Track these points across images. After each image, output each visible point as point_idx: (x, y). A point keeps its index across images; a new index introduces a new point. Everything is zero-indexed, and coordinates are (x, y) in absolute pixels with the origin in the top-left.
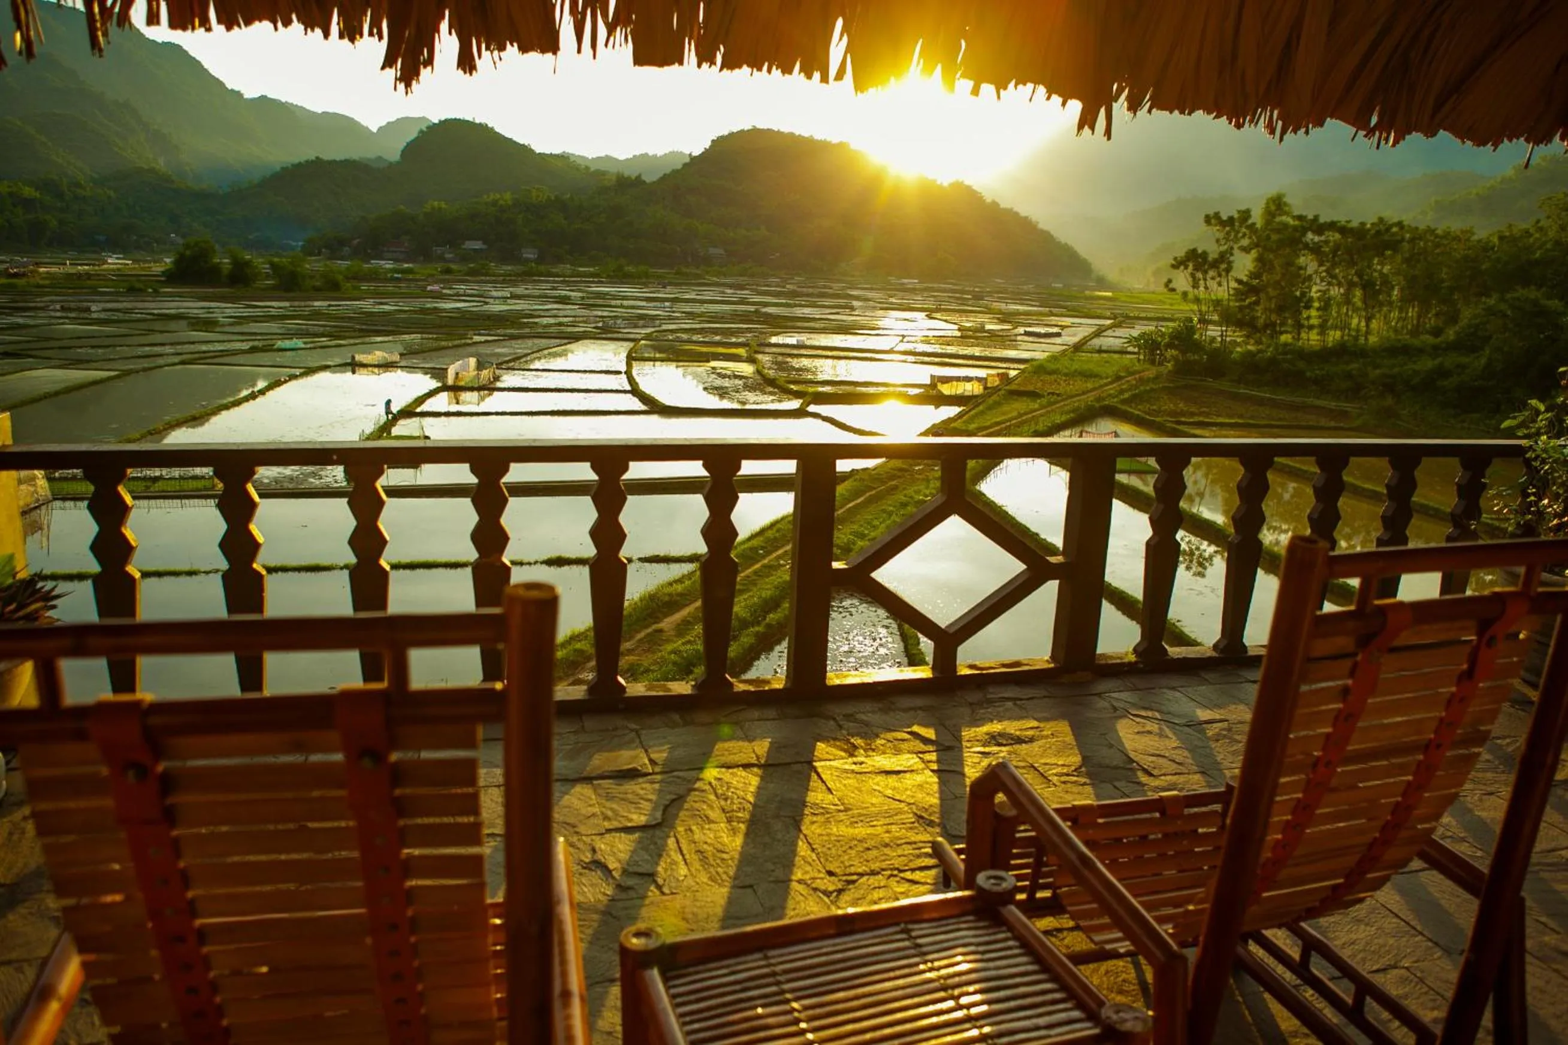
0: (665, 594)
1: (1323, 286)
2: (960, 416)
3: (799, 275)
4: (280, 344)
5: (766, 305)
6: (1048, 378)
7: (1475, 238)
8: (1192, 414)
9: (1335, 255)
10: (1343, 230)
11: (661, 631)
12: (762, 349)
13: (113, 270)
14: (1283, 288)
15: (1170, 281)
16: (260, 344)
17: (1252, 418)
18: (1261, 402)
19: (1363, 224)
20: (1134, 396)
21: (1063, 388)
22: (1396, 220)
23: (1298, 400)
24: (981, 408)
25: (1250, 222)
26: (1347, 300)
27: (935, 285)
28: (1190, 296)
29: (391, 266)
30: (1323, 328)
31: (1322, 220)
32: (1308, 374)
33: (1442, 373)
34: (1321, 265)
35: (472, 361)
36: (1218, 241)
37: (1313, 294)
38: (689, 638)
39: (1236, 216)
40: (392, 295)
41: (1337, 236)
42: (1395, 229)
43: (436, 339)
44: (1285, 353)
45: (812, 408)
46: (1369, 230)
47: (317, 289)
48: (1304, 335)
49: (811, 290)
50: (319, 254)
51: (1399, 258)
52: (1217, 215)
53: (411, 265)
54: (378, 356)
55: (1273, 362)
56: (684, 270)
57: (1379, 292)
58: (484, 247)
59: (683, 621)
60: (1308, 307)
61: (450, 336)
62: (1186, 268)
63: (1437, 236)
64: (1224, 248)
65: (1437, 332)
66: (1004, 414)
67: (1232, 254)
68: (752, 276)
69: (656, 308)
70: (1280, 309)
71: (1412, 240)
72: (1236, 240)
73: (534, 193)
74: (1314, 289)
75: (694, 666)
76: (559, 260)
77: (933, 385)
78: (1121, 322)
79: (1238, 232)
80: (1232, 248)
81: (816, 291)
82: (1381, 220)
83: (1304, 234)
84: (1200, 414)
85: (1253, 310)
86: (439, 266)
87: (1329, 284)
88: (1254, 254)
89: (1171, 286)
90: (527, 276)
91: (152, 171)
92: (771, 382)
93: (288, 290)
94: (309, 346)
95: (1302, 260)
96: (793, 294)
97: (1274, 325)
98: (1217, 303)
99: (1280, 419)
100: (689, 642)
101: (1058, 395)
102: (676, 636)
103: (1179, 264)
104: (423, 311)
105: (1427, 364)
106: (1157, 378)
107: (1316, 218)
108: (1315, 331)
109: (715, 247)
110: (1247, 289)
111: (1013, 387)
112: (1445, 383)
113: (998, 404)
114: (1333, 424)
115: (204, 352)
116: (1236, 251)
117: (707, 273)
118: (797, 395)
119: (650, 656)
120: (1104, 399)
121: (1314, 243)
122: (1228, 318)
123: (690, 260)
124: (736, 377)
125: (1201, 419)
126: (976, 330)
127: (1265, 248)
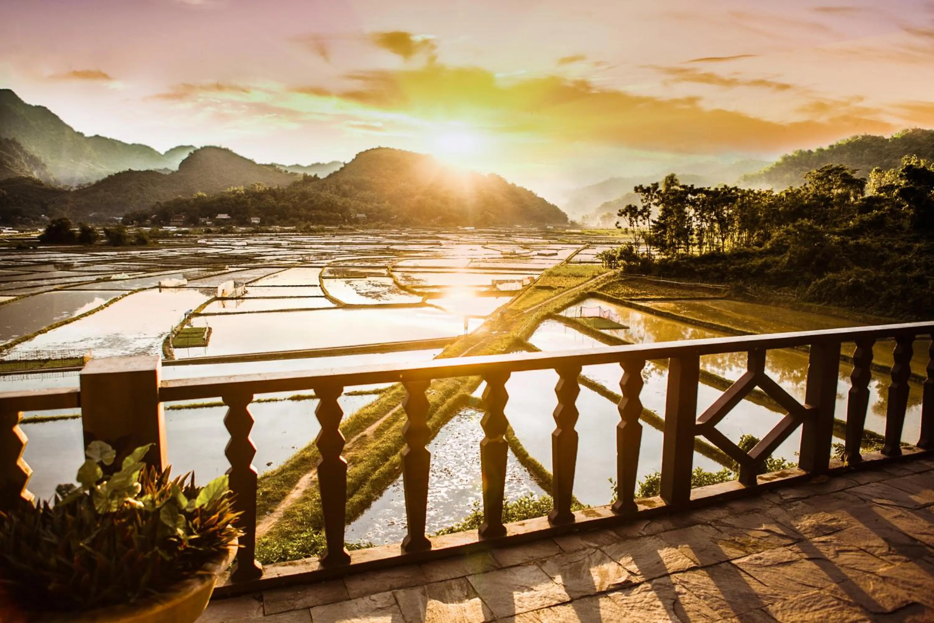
0: (364, 414)
1: (699, 223)
2: (512, 302)
3: (408, 227)
4: (114, 277)
5: (392, 244)
6: (556, 278)
7: (774, 194)
8: (637, 295)
9: (703, 206)
10: (707, 192)
11: (365, 436)
12: (395, 269)
13: (7, 237)
14: (678, 224)
15: (618, 223)
16: (102, 277)
17: (669, 295)
18: (672, 286)
19: (716, 189)
20: (604, 286)
21: (565, 283)
22: (733, 186)
23: (693, 284)
24: (523, 297)
25: (658, 190)
26: (712, 229)
27: (484, 230)
28: (629, 230)
29: (175, 230)
30: (701, 244)
31: (695, 188)
32: (696, 270)
33: (766, 266)
34: (696, 211)
35: (232, 283)
36: (642, 200)
37: (693, 227)
38: (383, 439)
39: (651, 186)
40: (175, 246)
41: (704, 196)
42: (733, 191)
43: (208, 271)
44: (682, 259)
45: (429, 301)
46: (720, 192)
47: (132, 244)
48: (690, 249)
49: (416, 235)
50: (132, 224)
51: (736, 206)
52: (641, 187)
53: (187, 229)
54: (175, 282)
55: (676, 263)
56: (344, 226)
57: (727, 225)
58: (229, 217)
59: (377, 429)
60: (692, 234)
61: (215, 269)
62: (626, 215)
63: (755, 194)
64: (645, 204)
65: (760, 245)
66: (535, 300)
67: (650, 207)
68: (382, 228)
69: (330, 249)
70: (678, 236)
71: (742, 197)
72: (652, 200)
73: (257, 187)
74: (694, 224)
75: (389, 456)
76: (272, 223)
77: (494, 286)
78: (588, 246)
79: (652, 195)
80: (650, 204)
81: (419, 236)
82: (726, 186)
83: (686, 195)
84: (642, 294)
85: (662, 236)
86: (203, 229)
87: (702, 221)
88: (661, 207)
89: (619, 225)
90: (256, 232)
91: (30, 179)
92: (403, 288)
93: (116, 245)
94: (131, 277)
95: (687, 209)
96: (406, 238)
97: (674, 244)
98: (643, 234)
99: (684, 295)
100: (383, 442)
101: (564, 288)
102: (375, 438)
103: (622, 213)
104: (197, 255)
105: (759, 262)
106: (614, 276)
107: (692, 186)
108: (697, 246)
109: (360, 213)
110: (659, 226)
111: (538, 284)
112: (769, 271)
113: (531, 294)
114: (712, 296)
115: (69, 283)
116: (652, 206)
117: (357, 228)
118: (419, 294)
119: (362, 451)
120: (589, 289)
121: (692, 200)
122: (650, 241)
123: (346, 220)
124: (383, 286)
125: (643, 297)
126: (511, 254)
127: (667, 203)
